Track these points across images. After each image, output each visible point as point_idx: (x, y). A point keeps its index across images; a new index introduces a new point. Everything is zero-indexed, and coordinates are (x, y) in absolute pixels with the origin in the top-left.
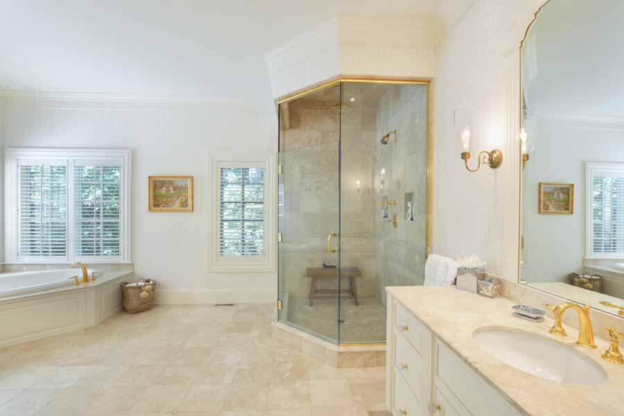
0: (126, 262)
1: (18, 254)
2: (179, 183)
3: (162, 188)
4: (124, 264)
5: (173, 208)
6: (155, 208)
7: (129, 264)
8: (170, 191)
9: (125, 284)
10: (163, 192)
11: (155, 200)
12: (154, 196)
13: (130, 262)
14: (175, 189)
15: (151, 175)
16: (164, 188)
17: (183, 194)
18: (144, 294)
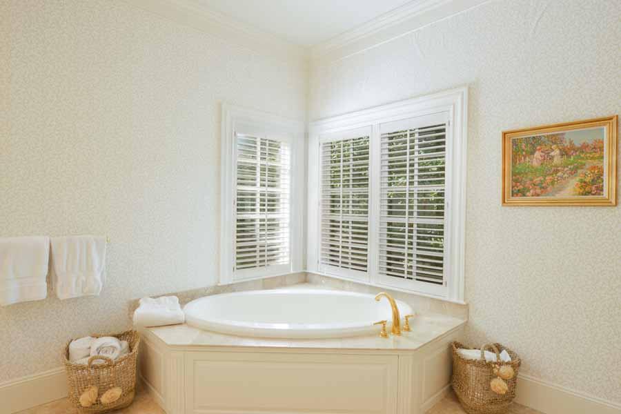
0: (454, 300)
1: (318, 262)
2: (577, 138)
3: (532, 153)
4: (450, 303)
5: (558, 196)
6: (518, 199)
7: (460, 305)
8: (552, 158)
9: (459, 346)
10: (535, 164)
11: (516, 181)
12: (514, 174)
13: (463, 302)
14: (565, 153)
15: (507, 129)
16: (538, 154)
17: (589, 163)
18: (499, 386)
